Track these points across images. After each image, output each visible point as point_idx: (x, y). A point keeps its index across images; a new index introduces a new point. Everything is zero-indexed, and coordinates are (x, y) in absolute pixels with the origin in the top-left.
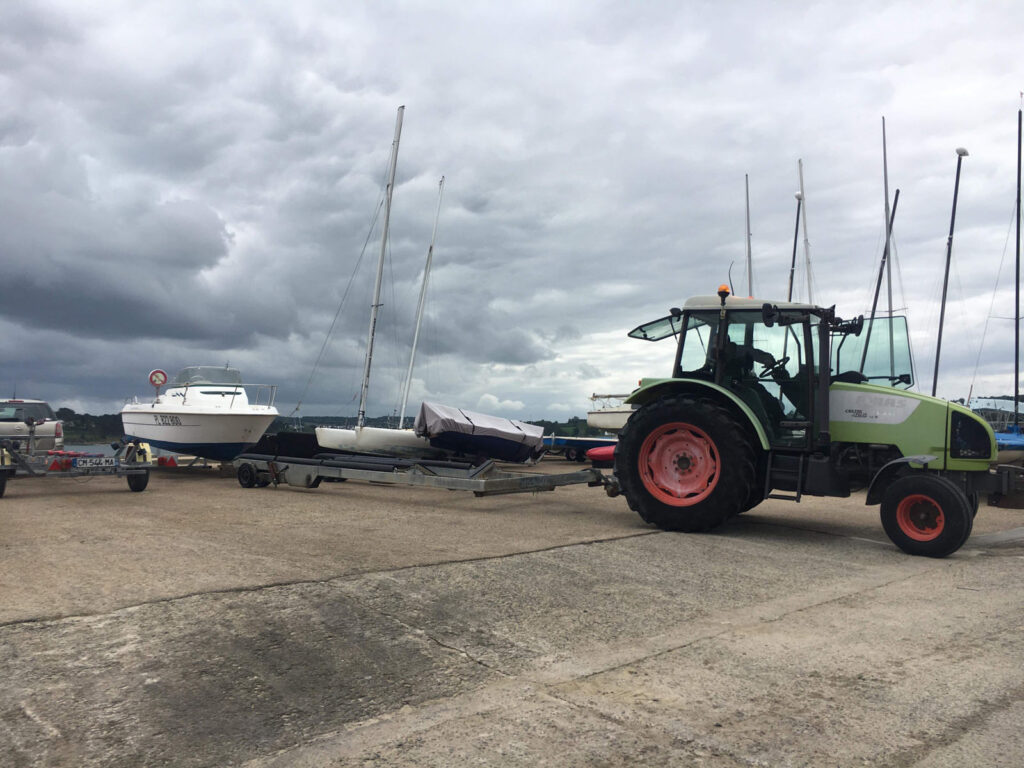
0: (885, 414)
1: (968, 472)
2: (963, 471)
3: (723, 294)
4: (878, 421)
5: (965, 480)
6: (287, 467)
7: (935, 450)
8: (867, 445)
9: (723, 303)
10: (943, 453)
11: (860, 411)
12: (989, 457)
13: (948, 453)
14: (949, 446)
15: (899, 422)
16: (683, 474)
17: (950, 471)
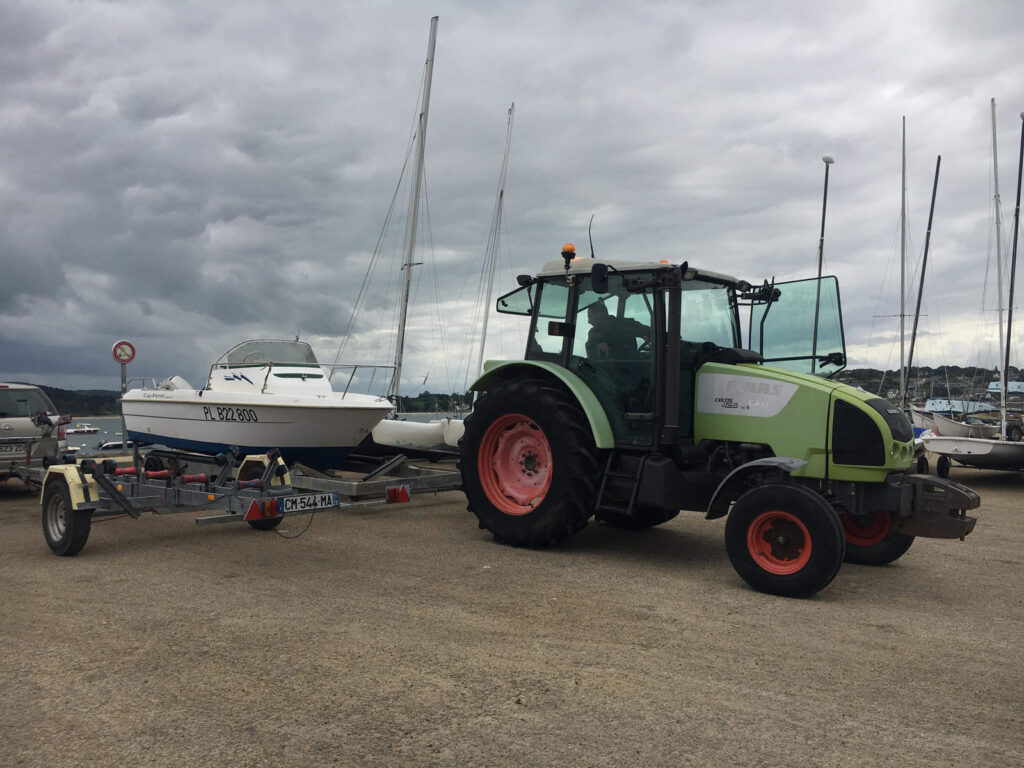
0: (757, 404)
1: (858, 484)
2: (851, 482)
3: (569, 255)
4: (750, 413)
5: (853, 493)
6: (186, 466)
7: (814, 451)
8: (739, 443)
9: (567, 266)
10: (824, 456)
11: (731, 400)
12: (882, 462)
13: (831, 456)
14: (830, 447)
15: (772, 415)
17: (834, 481)
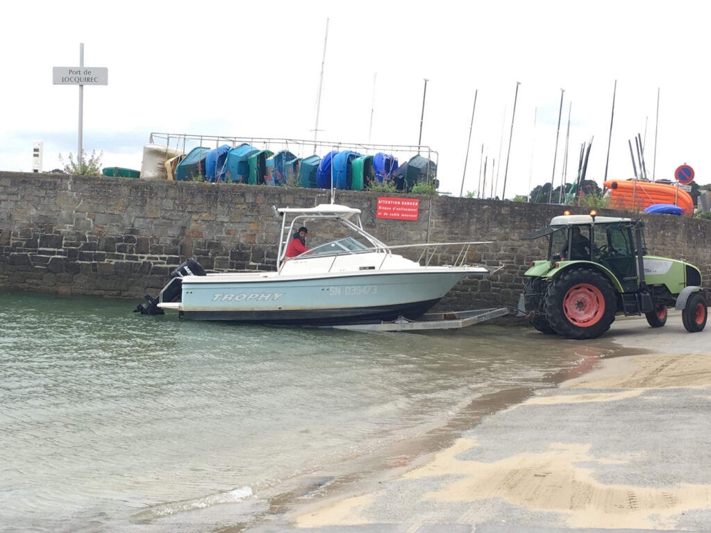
0: (659, 270)
4: (655, 273)
8: (652, 285)
9: (594, 220)
13: (686, 285)
16: (583, 310)
